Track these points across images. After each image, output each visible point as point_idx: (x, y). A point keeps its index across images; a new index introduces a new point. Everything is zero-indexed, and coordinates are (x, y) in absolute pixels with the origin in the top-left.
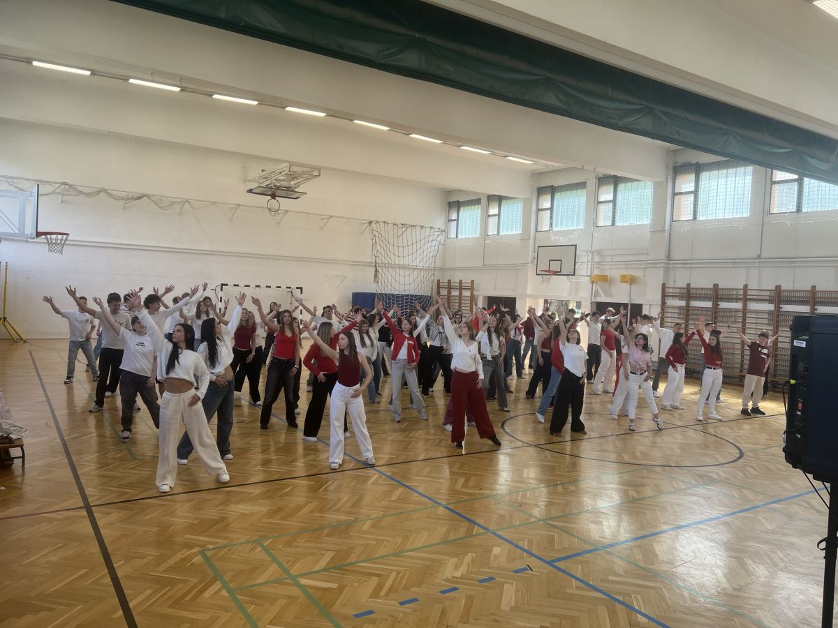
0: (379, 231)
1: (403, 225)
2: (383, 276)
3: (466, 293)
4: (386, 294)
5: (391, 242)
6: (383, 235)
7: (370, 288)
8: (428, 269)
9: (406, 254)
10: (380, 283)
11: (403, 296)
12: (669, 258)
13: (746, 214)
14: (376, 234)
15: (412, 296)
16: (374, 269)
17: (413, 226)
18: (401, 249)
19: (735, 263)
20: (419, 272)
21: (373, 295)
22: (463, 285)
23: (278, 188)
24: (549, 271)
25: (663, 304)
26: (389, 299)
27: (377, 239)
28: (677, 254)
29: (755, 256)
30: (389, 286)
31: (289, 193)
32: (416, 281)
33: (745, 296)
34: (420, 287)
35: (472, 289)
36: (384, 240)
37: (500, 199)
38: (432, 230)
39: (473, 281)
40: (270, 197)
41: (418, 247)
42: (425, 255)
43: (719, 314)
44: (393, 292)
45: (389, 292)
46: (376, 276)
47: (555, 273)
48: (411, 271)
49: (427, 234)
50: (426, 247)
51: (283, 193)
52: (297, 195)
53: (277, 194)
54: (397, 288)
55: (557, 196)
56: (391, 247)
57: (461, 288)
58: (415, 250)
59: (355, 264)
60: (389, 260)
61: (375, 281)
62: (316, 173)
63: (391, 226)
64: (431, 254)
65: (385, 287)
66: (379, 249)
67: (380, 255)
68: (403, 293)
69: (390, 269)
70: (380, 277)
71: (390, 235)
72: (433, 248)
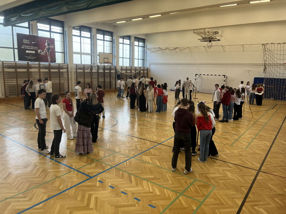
0: (268, 48)
16: (264, 66)
21: (263, 79)
31: (213, 39)
36: (271, 52)
46: (265, 70)
65: (270, 75)
66: (268, 57)
67: (268, 60)
68: (282, 78)
69: (274, 66)
70: (267, 70)
71: (276, 49)
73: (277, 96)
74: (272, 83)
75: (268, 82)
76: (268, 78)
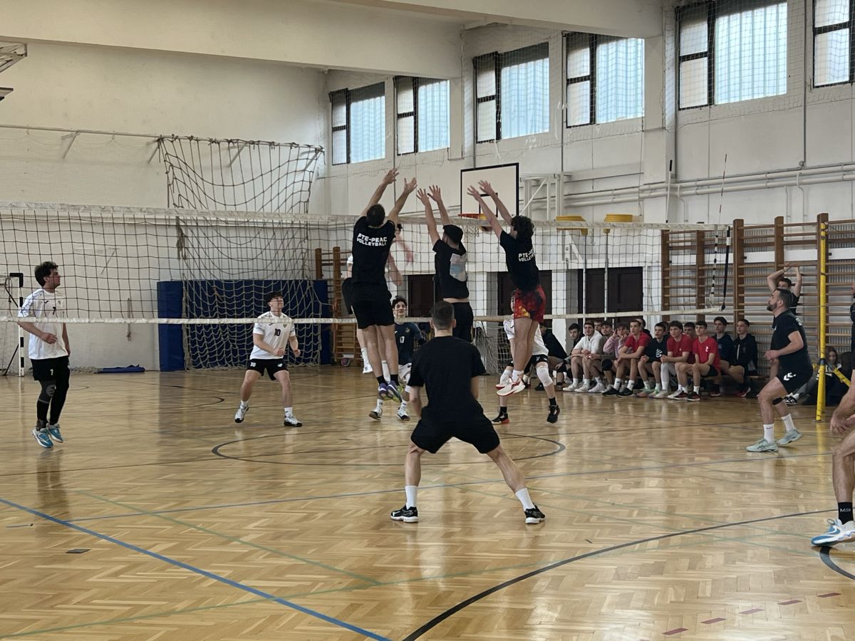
0: (180, 155)
1: (229, 142)
4: (203, 282)
5: (208, 177)
6: (190, 164)
7: (174, 273)
14: (174, 161)
16: (176, 231)
17: (253, 143)
18: (229, 190)
20: (270, 234)
27: (178, 173)
30: (210, 266)
32: (267, 254)
37: (415, 83)
41: (267, 185)
42: (282, 200)
46: (181, 246)
50: (283, 183)
55: (505, 71)
56: (208, 188)
58: (259, 190)
61: (179, 257)
63: (204, 146)
65: (202, 268)
66: (183, 194)
67: (185, 204)
70: (189, 247)
71: (206, 163)
72: (298, 186)
74: (212, 300)
76: (196, 282)
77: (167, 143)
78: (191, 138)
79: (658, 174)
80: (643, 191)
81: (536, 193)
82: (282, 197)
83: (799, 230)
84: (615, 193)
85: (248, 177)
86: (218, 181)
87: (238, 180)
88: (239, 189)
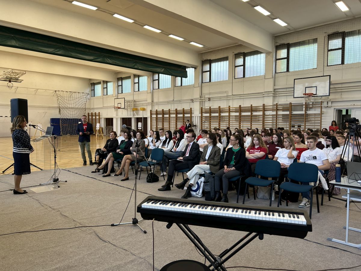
0: (60, 94)
1: (70, 92)
2: (63, 112)
3: (98, 117)
4: (64, 119)
5: (65, 98)
6: (62, 96)
7: (58, 116)
8: (82, 109)
9: (72, 103)
10: (61, 114)
11: (72, 119)
12: (153, 101)
13: (170, 87)
14: (58, 95)
15: (76, 119)
16: (59, 109)
17: (75, 92)
18: (70, 101)
19: (168, 103)
20: (78, 110)
21: (59, 119)
22: (97, 114)
23: (11, 78)
24: (118, 107)
25: (151, 116)
26: (66, 120)
27: (59, 98)
28: (155, 100)
29: (172, 100)
30: (66, 116)
31: (16, 80)
32: (78, 113)
33: (169, 113)
34: (79, 115)
35: (99, 116)
36: (62, 98)
37: (107, 82)
38: (83, 94)
39: (99, 113)
40: (8, 82)
41: (78, 100)
43: (164, 119)
44: (68, 118)
45: (66, 118)
46: (59, 112)
47: (119, 108)
48: (75, 109)
49: (81, 95)
50: (81, 100)
51: (14, 81)
52: (20, 81)
53: (11, 80)
54: (70, 116)
55: (123, 81)
56: (66, 101)
57: (96, 116)
58: (76, 101)
59: (50, 108)
60: (65, 105)
61: (59, 114)
62: (24, 73)
63: (65, 92)
64: (84, 103)
65: (64, 116)
66: (60, 101)
67: (61, 104)
68: (72, 118)
69: (66, 109)
70: (61, 112)
71: (65, 96)
72: (84, 101)
73: (71, 132)
74: (66, 122)
75: (63, 122)
76: (63, 119)
77: (57, 92)
78: (62, 91)
79: (150, 101)
80: (147, 104)
81: (129, 104)
82: (81, 103)
83: (173, 111)
84: (142, 104)
85: (74, 99)
86: (68, 99)
87: (72, 99)
88: (72, 101)
